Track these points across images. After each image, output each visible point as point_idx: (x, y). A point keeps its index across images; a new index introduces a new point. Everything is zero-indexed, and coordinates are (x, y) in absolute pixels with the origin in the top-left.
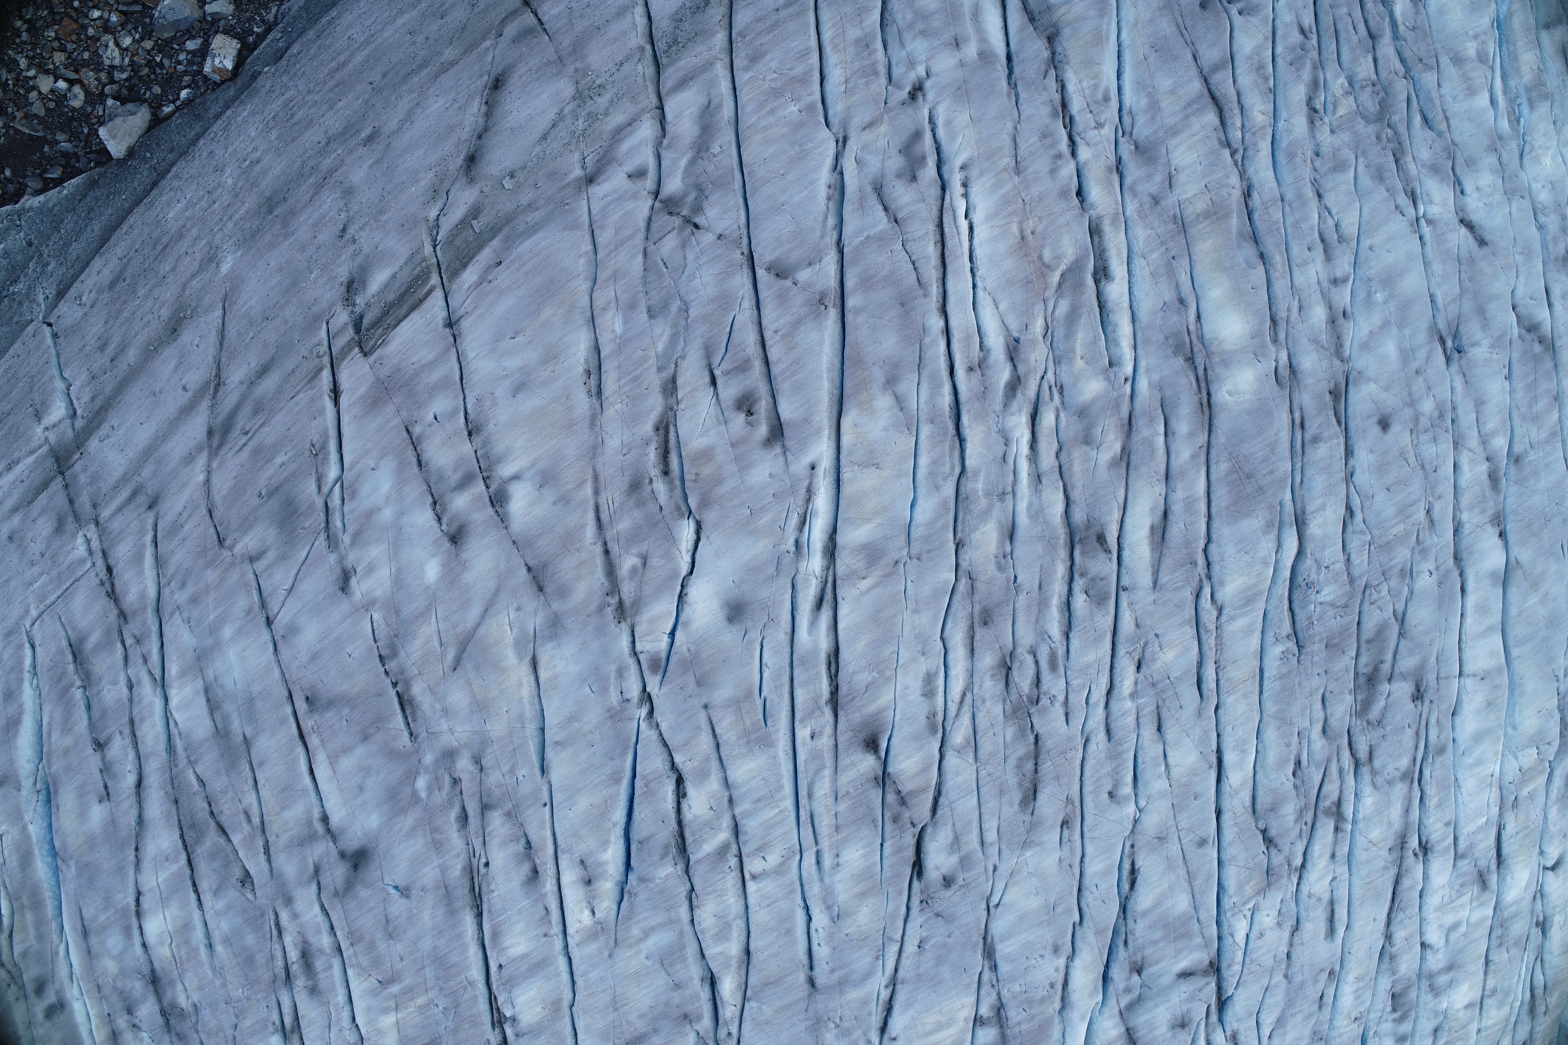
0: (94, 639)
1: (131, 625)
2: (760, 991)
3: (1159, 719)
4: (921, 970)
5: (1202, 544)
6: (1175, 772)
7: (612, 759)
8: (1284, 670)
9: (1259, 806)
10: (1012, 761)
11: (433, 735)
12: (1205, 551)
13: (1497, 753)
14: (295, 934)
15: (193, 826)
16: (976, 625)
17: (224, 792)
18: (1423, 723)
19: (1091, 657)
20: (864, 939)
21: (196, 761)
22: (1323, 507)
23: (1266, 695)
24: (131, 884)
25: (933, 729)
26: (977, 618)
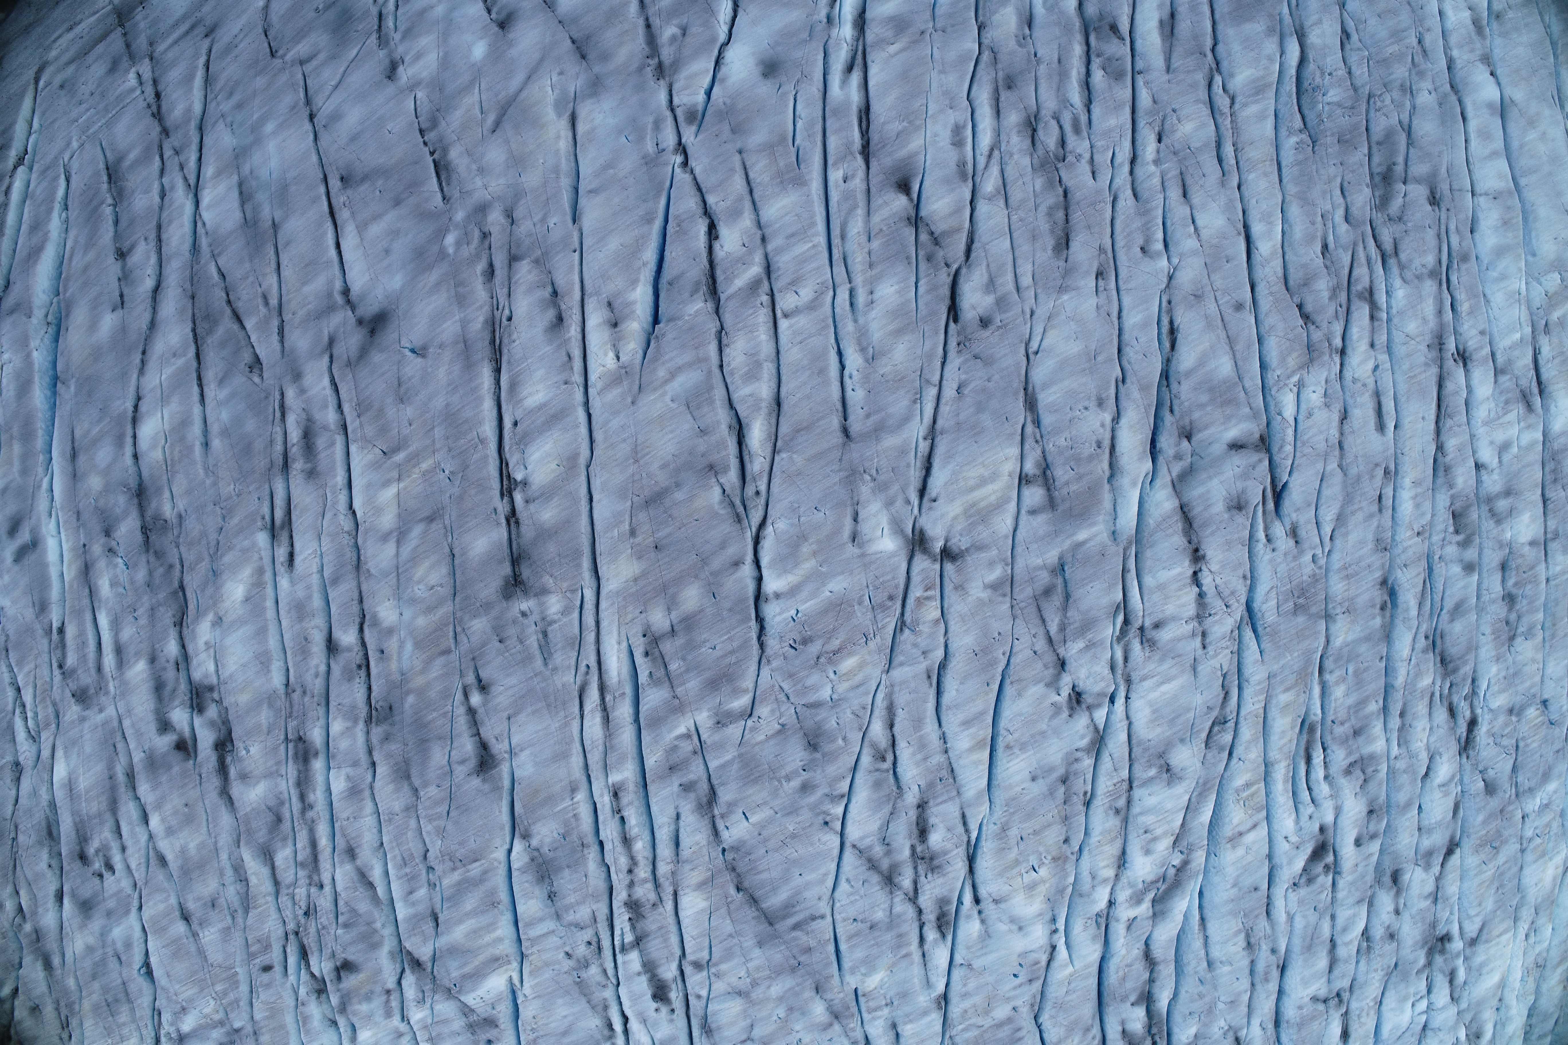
0: (132, 156)
1: (171, 139)
2: (792, 440)
3: (1184, 185)
4: (962, 417)
5: (1209, 42)
6: (1204, 233)
7: (645, 201)
8: (1301, 157)
9: (1291, 283)
10: (1043, 209)
11: (465, 194)
12: (1213, 50)
13: (1520, 270)
14: (299, 411)
15: (207, 317)
16: (1001, 89)
17: (244, 278)
18: (1443, 228)
19: (1112, 122)
20: (900, 380)
21: (220, 254)
22: (1320, 22)
23: (1285, 181)
24: (132, 390)
25: (963, 176)
26: (1001, 83)
